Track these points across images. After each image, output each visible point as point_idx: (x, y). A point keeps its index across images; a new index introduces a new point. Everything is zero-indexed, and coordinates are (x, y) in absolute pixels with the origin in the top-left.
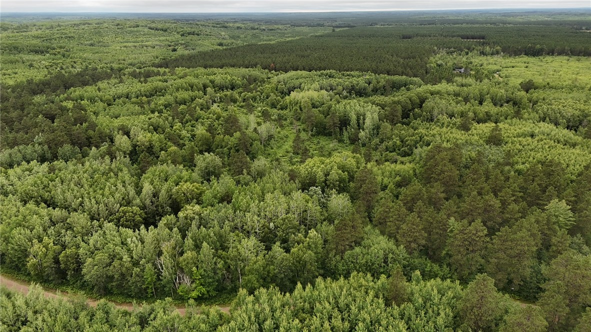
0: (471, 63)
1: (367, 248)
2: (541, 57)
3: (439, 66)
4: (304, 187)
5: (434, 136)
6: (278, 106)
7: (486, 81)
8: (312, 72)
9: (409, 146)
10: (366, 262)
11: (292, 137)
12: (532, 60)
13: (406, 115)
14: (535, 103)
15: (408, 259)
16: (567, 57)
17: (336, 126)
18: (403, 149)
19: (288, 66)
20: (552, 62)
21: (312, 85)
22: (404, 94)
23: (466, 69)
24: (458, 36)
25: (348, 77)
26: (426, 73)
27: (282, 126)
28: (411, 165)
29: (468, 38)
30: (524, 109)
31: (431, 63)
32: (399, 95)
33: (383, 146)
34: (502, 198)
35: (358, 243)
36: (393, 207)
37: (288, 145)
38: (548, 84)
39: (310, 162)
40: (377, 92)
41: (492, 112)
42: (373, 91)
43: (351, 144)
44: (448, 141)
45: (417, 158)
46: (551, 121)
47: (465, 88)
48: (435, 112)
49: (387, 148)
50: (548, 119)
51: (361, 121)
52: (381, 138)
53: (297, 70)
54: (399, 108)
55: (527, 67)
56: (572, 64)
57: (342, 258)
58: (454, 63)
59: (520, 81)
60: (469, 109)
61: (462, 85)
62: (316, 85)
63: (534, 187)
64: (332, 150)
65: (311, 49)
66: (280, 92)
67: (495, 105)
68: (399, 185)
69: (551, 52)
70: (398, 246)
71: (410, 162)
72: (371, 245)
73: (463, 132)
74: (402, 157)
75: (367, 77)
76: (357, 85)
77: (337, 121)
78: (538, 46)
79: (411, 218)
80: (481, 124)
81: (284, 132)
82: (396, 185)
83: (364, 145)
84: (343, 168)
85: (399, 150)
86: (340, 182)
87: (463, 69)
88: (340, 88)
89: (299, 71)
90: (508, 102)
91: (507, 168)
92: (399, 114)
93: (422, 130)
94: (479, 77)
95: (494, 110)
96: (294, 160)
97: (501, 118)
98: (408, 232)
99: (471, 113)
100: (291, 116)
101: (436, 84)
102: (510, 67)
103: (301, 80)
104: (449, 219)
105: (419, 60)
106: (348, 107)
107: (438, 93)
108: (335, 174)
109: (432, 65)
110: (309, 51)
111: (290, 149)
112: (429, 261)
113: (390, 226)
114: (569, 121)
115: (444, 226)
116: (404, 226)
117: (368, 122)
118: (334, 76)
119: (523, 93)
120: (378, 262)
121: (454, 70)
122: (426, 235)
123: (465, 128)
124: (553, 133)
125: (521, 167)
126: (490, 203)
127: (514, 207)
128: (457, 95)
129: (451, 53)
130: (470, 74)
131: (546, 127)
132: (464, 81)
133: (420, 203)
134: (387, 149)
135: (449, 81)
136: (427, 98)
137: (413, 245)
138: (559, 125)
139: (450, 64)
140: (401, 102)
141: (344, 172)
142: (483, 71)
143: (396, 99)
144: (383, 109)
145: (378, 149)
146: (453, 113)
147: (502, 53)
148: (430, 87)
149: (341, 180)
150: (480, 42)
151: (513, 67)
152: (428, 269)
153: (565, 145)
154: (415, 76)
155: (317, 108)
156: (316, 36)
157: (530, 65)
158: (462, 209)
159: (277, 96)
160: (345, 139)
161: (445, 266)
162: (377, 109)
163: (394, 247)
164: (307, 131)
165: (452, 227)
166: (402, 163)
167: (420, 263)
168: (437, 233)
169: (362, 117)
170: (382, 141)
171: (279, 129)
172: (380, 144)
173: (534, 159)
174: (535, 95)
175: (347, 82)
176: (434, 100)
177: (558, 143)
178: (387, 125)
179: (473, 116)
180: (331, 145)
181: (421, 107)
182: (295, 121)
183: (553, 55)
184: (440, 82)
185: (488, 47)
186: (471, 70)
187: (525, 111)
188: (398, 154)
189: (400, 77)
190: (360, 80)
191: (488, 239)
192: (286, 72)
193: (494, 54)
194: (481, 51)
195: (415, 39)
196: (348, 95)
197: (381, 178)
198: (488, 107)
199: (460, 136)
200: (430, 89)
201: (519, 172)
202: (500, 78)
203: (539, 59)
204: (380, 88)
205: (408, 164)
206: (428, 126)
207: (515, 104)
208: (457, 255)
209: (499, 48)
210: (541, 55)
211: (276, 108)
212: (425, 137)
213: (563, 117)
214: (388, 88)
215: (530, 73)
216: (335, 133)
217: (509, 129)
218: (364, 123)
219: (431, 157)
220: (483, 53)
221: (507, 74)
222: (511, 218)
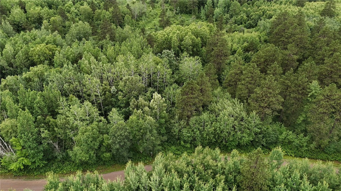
4: (158, 52)
5: (274, 10)
9: (253, 20)
18: (248, 22)
28: (256, 33)
33: (233, 20)
37: (157, 21)
43: (207, 19)
51: (215, 1)
52: (231, 13)
73: (299, 7)
74: (248, 28)
81: (155, 11)
82: (244, 50)
83: (217, 20)
85: (245, 23)
86: (194, 47)
93: (264, 7)
108: (188, 40)
111: (157, 24)
117: (221, 2)
134: (235, 22)
145: (228, 23)
160: (202, 16)
165: (314, 92)
170: (231, 16)
171: (151, 9)
172: (229, 18)
188: (245, 27)
205: (254, 33)
216: (194, 11)
218: (218, 2)
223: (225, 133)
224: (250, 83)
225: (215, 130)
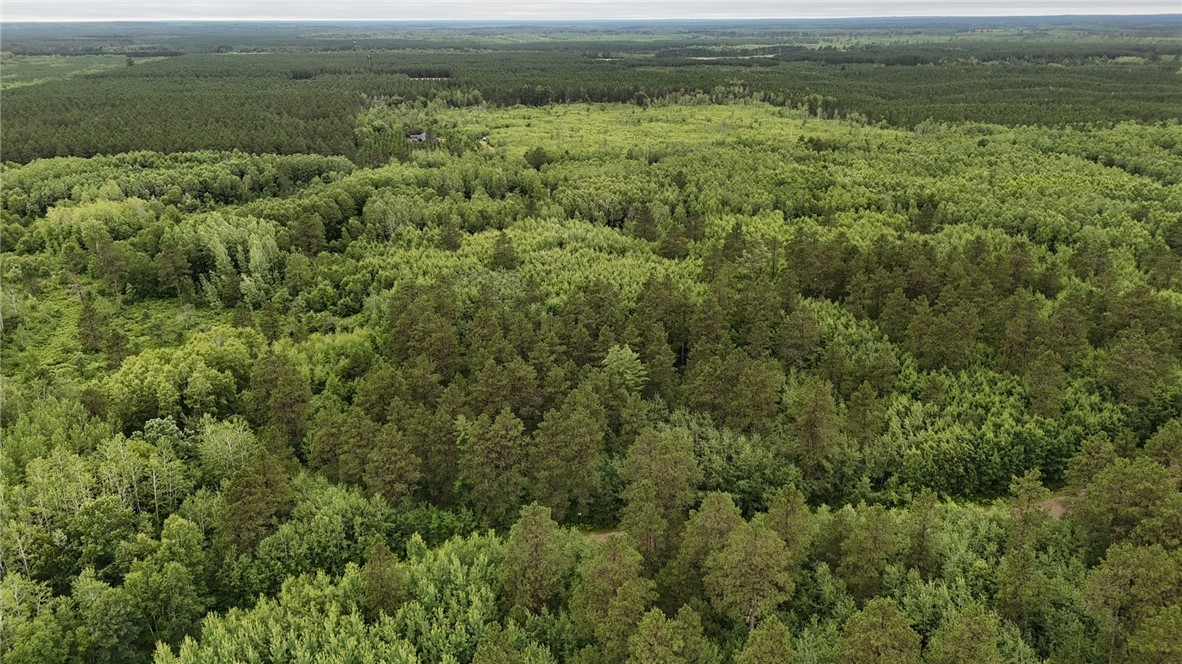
0: (436, 122)
1: (305, 520)
2: (548, 107)
3: (378, 130)
4: (131, 424)
5: (396, 266)
6: (19, 246)
7: (468, 153)
8: (95, 158)
9: (352, 294)
11: (73, 314)
12: (534, 112)
13: (333, 232)
14: (554, 187)
15: (394, 517)
16: (585, 106)
17: (184, 274)
18: (342, 301)
19: (26, 148)
20: (565, 114)
21: (102, 189)
22: (321, 191)
23: (429, 132)
24: (402, 72)
25: (188, 163)
26: (356, 145)
27: (38, 292)
28: (365, 331)
29: (420, 76)
30: (539, 200)
31: (361, 125)
32: (311, 194)
33: (300, 300)
34: (537, 361)
35: (284, 516)
36: (345, 421)
37: (67, 333)
38: (567, 152)
39: (132, 365)
40: (261, 190)
41: (489, 210)
42: (252, 189)
43: (228, 307)
44: (424, 274)
45: (374, 316)
46: (583, 216)
47: (435, 170)
48: (391, 221)
49: (308, 303)
50: (577, 213)
51: (240, 256)
52: (290, 285)
53: (52, 155)
54: (317, 219)
55: (529, 125)
56: (594, 115)
57: (255, 557)
58: (406, 125)
59: (523, 150)
60: (450, 209)
61: (430, 165)
62: (112, 187)
63: (580, 332)
64: (184, 328)
65: (82, 106)
66: (18, 212)
67: (492, 196)
68: (348, 375)
69: (561, 98)
70: (368, 497)
71: (362, 326)
72: (314, 510)
73: (448, 253)
74: (344, 317)
75: (234, 161)
76: (215, 179)
77: (182, 261)
78: (539, 88)
79: (384, 436)
80: (476, 234)
81: (45, 307)
82: (343, 377)
83: (257, 306)
84: (219, 363)
85: (334, 304)
86: (219, 395)
87: (424, 134)
88: (176, 189)
89: (58, 159)
90: (511, 190)
91: (534, 307)
92: (320, 231)
93: (371, 259)
94: (455, 149)
95: (492, 206)
96: (90, 367)
97: (507, 220)
98: (384, 466)
99: (455, 216)
100: (60, 266)
101: (379, 166)
102: (503, 126)
103: (68, 179)
104: (456, 420)
105: (336, 120)
106: (201, 229)
107: (387, 182)
108: (201, 381)
109: (365, 129)
110: (76, 111)
111: (72, 344)
112: (434, 509)
113: (346, 462)
114: (608, 213)
115: (449, 436)
116: (374, 455)
117: (257, 256)
118: (153, 163)
119: (532, 171)
121: (408, 136)
122: (420, 460)
123: (450, 244)
124: (590, 236)
125: (553, 301)
126: (518, 375)
127: (557, 372)
128: (423, 184)
129: (396, 104)
130: (439, 143)
131: (578, 227)
132: (432, 156)
133: (396, 402)
134: (309, 306)
135: (403, 158)
136: (368, 195)
137: (399, 487)
138: (596, 220)
139: (398, 125)
140: (317, 207)
141: (223, 372)
142: (460, 136)
143: (306, 202)
144: (284, 225)
145: (289, 309)
146: (422, 219)
147: (484, 102)
148: (368, 173)
149: (219, 391)
150: (443, 83)
151: (507, 127)
152: (434, 524)
153: (611, 253)
154: (336, 153)
155: (124, 238)
156: (87, 77)
157: (533, 121)
158: (475, 395)
159: (9, 222)
160: (210, 298)
161: (464, 510)
162: (271, 225)
163: (362, 502)
164: (110, 294)
165: (463, 434)
166: (346, 329)
167: (417, 518)
168: (439, 451)
169: (240, 248)
170: (295, 292)
171: (32, 300)
172: (291, 298)
173: (569, 284)
174: (553, 173)
175: (189, 175)
176: (382, 197)
177: (601, 251)
178: (298, 259)
179: (460, 220)
180: (180, 318)
181: (360, 213)
182: (72, 276)
183: (564, 102)
184: (387, 162)
185: (459, 91)
186: (439, 135)
187: (542, 202)
188: (335, 314)
189: (305, 156)
190: (220, 169)
191: (527, 439)
192: (24, 164)
193: (472, 104)
194: (449, 98)
195: (319, 78)
196: (198, 202)
197: (307, 369)
198: (480, 202)
199: (443, 260)
200: (371, 176)
201: (553, 310)
202: (490, 148)
203: (545, 109)
204: (267, 182)
205: (358, 330)
206: (382, 249)
207: (523, 192)
208: (481, 482)
209: (476, 92)
210: (547, 103)
211: (13, 250)
212: (380, 272)
213: (600, 206)
214: (283, 180)
215: (535, 135)
216: (184, 289)
217: (525, 236)
218: (248, 260)
219: (399, 309)
220: (452, 103)
221: (501, 140)
222: (556, 393)
223: (331, 549)
224: (359, 446)
225: (311, 549)
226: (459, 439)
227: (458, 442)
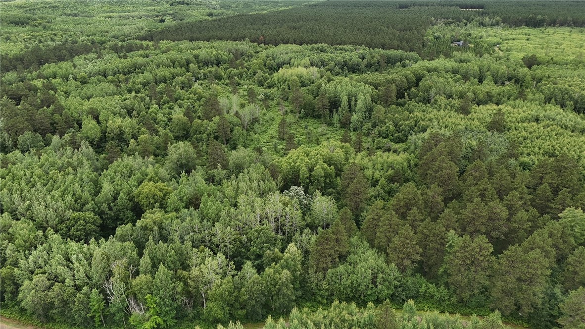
0: (470, 35)
1: (352, 265)
2: (543, 29)
3: (437, 38)
5: (430, 120)
6: (266, 84)
7: (486, 55)
8: (303, 46)
9: (403, 132)
10: (352, 283)
11: (278, 120)
12: (533, 31)
13: (400, 95)
14: (539, 81)
15: (400, 279)
16: (569, 29)
17: (326, 108)
18: (397, 134)
19: (278, 39)
20: (554, 33)
21: (303, 61)
22: (400, 71)
23: (465, 41)
24: (457, 5)
25: (340, 51)
26: (423, 46)
27: (268, 107)
29: (466, 8)
30: (527, 88)
31: (428, 35)
32: (394, 73)
33: (376, 131)
34: (509, 203)
35: (343, 258)
37: (273, 131)
38: (552, 59)
39: (293, 153)
40: (371, 67)
41: (493, 92)
42: (366, 66)
43: (342, 127)
44: (446, 127)
45: (412, 147)
46: (557, 103)
47: (464, 65)
48: (433, 92)
49: (379, 133)
50: (553, 100)
51: (353, 103)
52: (373, 121)
53: (287, 43)
54: (394, 87)
55: (528, 40)
56: (574, 36)
58: (452, 36)
59: (522, 55)
60: (469, 89)
61: (461, 61)
62: (306, 61)
63: (545, 188)
64: (320, 135)
65: (304, 20)
66: (269, 68)
67: (496, 83)
68: (391, 180)
69: (553, 23)
70: (388, 262)
71: (404, 151)
73: (462, 116)
74: (396, 143)
75: (361, 51)
76: (350, 60)
77: (326, 102)
78: (539, 17)
79: (403, 231)
80: (481, 106)
81: (270, 114)
83: (355, 129)
84: (329, 162)
85: (392, 135)
87: (462, 42)
88: (332, 64)
89: (289, 45)
90: (509, 79)
91: (512, 161)
92: (394, 95)
93: (417, 113)
94: (479, 51)
95: (495, 89)
96: (279, 147)
97: (503, 99)
99: (471, 94)
100: (278, 96)
101: (433, 59)
102: (511, 39)
103: (290, 55)
104: (448, 231)
105: (416, 32)
106: (339, 86)
107: (435, 70)
108: (319, 170)
109: (429, 38)
110: (301, 22)
111: (275, 134)
112: (425, 280)
113: (380, 238)
114: (576, 102)
115: (443, 240)
117: (360, 104)
118: (325, 50)
119: (526, 69)
120: (365, 284)
121: (452, 42)
122: (421, 250)
123: (465, 111)
124: (558, 117)
125: (526, 159)
126: (495, 211)
128: (455, 72)
129: (449, 24)
130: (469, 48)
131: (553, 110)
132: (465, 56)
133: (414, 210)
134: (380, 135)
135: (448, 56)
136: (423, 76)
137: (406, 262)
138: (566, 106)
139: (448, 36)
140: (396, 80)
141: (330, 166)
142: (483, 44)
143: (390, 77)
144: (377, 89)
145: (370, 134)
146: (451, 93)
147: (502, 24)
148: (427, 63)
149: (327, 175)
150: (478, 12)
151: (514, 39)
153: (573, 131)
154: (411, 50)
155: (306, 86)
156: (310, 6)
157: (532, 37)
158: (463, 217)
159: (264, 73)
160: (335, 122)
161: (442, 287)
162: (370, 89)
163: (384, 265)
164: (295, 113)
165: (451, 241)
166: (395, 151)
167: (413, 283)
169: (354, 98)
170: (374, 126)
171: (265, 111)
172: (372, 128)
173: (540, 149)
174: (539, 71)
175: (339, 57)
176: (431, 78)
177: (566, 129)
178: (380, 109)
179: (473, 96)
180: (320, 130)
181: (417, 85)
182: (282, 102)
183: (554, 25)
184: (438, 57)
185: (487, 17)
186: (470, 42)
187: (529, 90)
188: (392, 141)
189: (396, 51)
190: (353, 54)
191: (494, 258)
192: (276, 46)
193: (494, 25)
194: (481, 21)
195: (412, 8)
196: (340, 71)
197: (371, 172)
198: (489, 86)
199: (458, 120)
200: (427, 65)
201: (524, 166)
202: (500, 52)
203: (541, 30)
204: (374, 63)
205: (401, 155)
206: (424, 108)
207: (517, 81)
208: (457, 275)
209: (499, 18)
210: (543, 26)
211: (263, 86)
212: (421, 121)
213: (571, 98)
214: (382, 63)
215: (531, 46)
216: (324, 116)
217: (513, 111)
218: (356, 105)
219: (428, 147)
220: (482, 24)
221: (509, 48)
222: (519, 228)
226: (448, 244)
227: (447, 246)
